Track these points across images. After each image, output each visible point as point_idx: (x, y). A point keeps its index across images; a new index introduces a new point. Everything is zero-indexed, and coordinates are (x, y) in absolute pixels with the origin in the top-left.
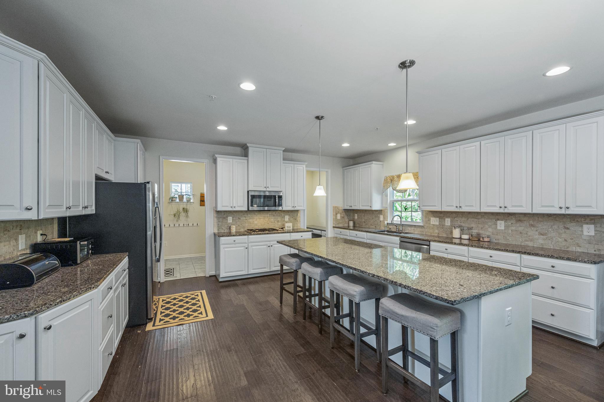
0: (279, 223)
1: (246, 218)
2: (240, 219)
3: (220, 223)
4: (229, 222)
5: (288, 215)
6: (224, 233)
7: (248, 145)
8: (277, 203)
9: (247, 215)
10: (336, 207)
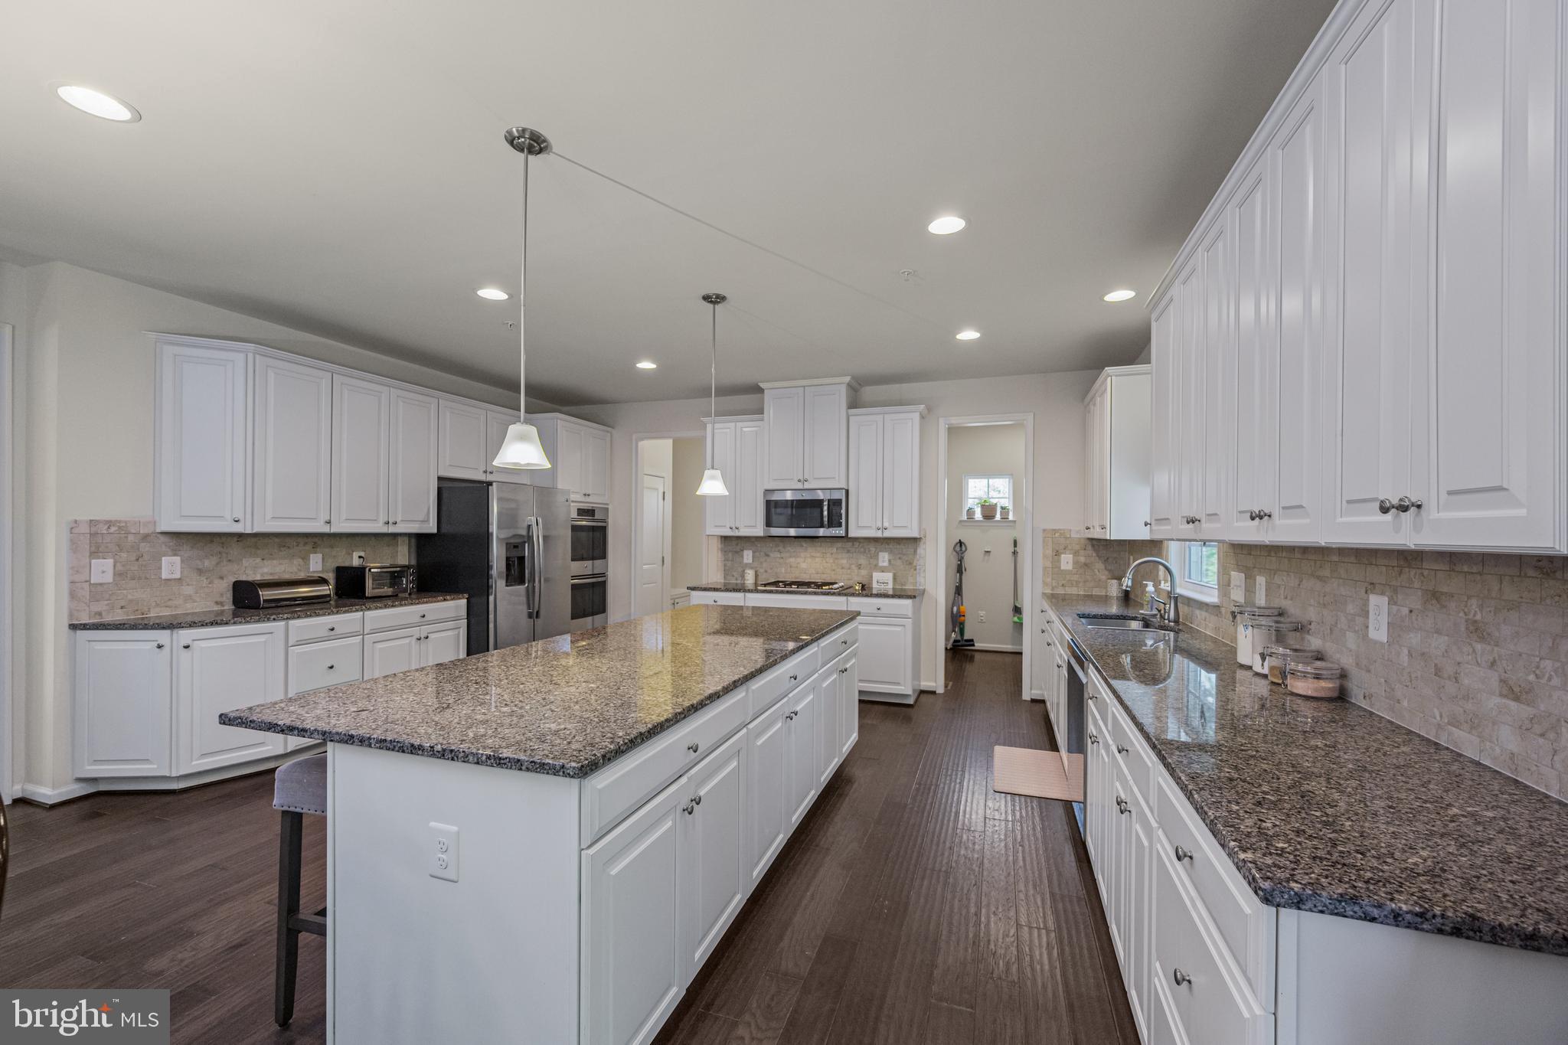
0: (863, 572)
1: (783, 555)
2: (768, 555)
3: (729, 564)
4: (745, 561)
5: (886, 552)
6: (737, 584)
7: (762, 385)
8: (826, 519)
9: (784, 547)
10: (1055, 531)
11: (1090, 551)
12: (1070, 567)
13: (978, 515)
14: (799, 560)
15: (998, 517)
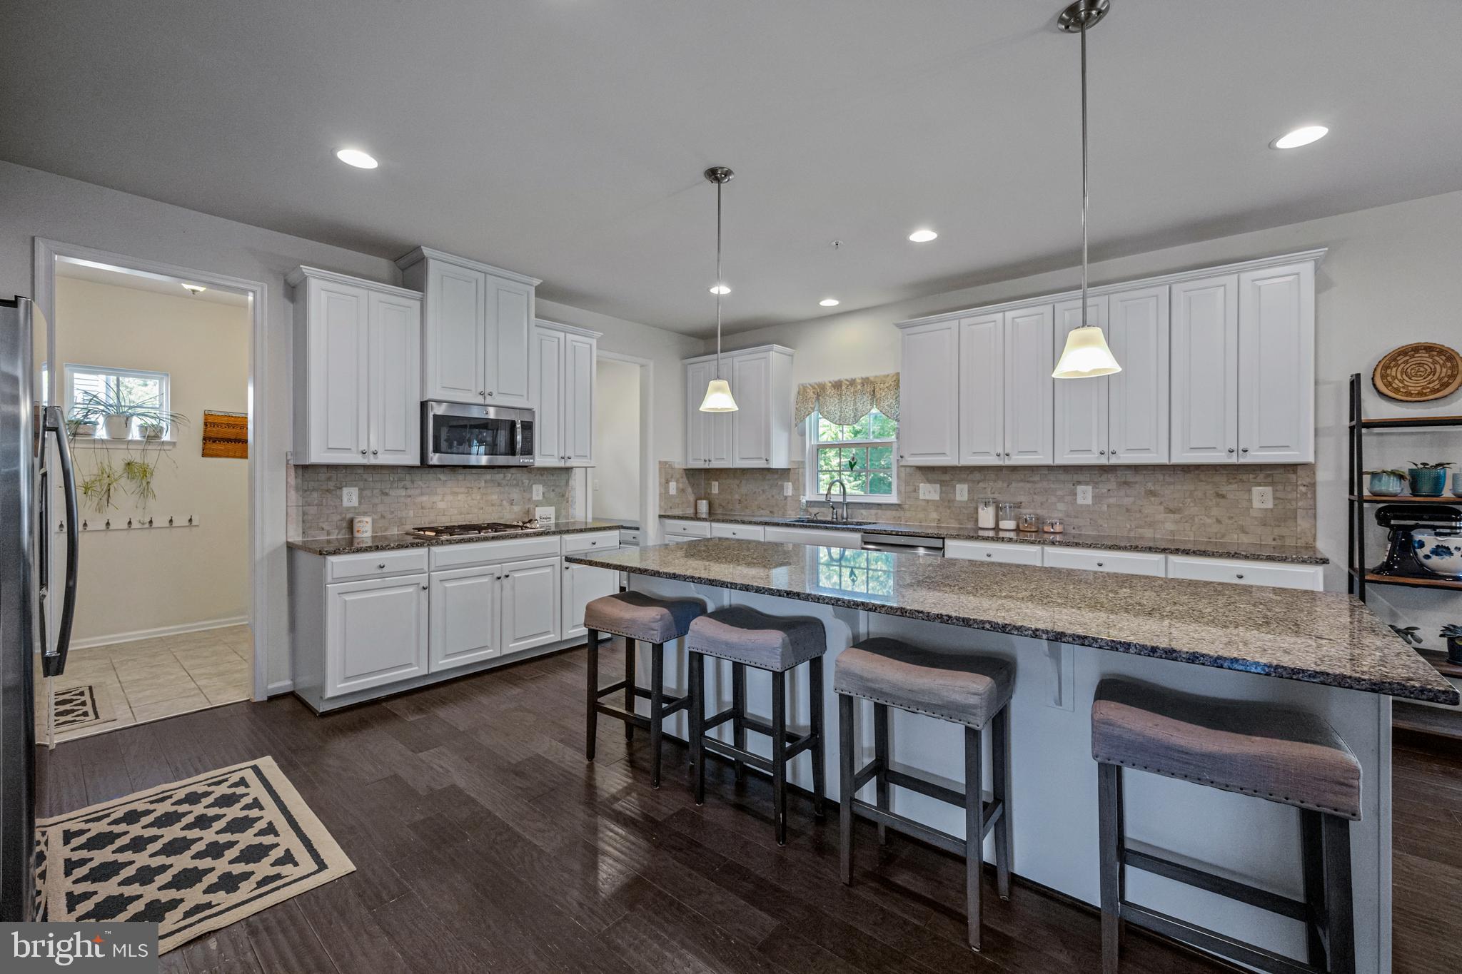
0: (516, 508)
1: (410, 492)
2: (387, 494)
3: (313, 510)
4: (346, 503)
5: (540, 483)
6: (329, 542)
7: (426, 251)
8: (519, 446)
9: (413, 482)
10: (666, 463)
11: (685, 480)
12: (674, 492)
14: (436, 498)
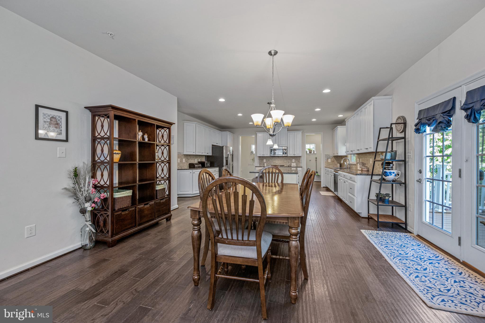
0: (289, 163)
1: (272, 160)
2: (269, 160)
4: (264, 161)
5: (294, 159)
10: (327, 155)
11: (334, 158)
12: (330, 162)
13: (308, 152)
14: (276, 161)
15: (312, 153)
